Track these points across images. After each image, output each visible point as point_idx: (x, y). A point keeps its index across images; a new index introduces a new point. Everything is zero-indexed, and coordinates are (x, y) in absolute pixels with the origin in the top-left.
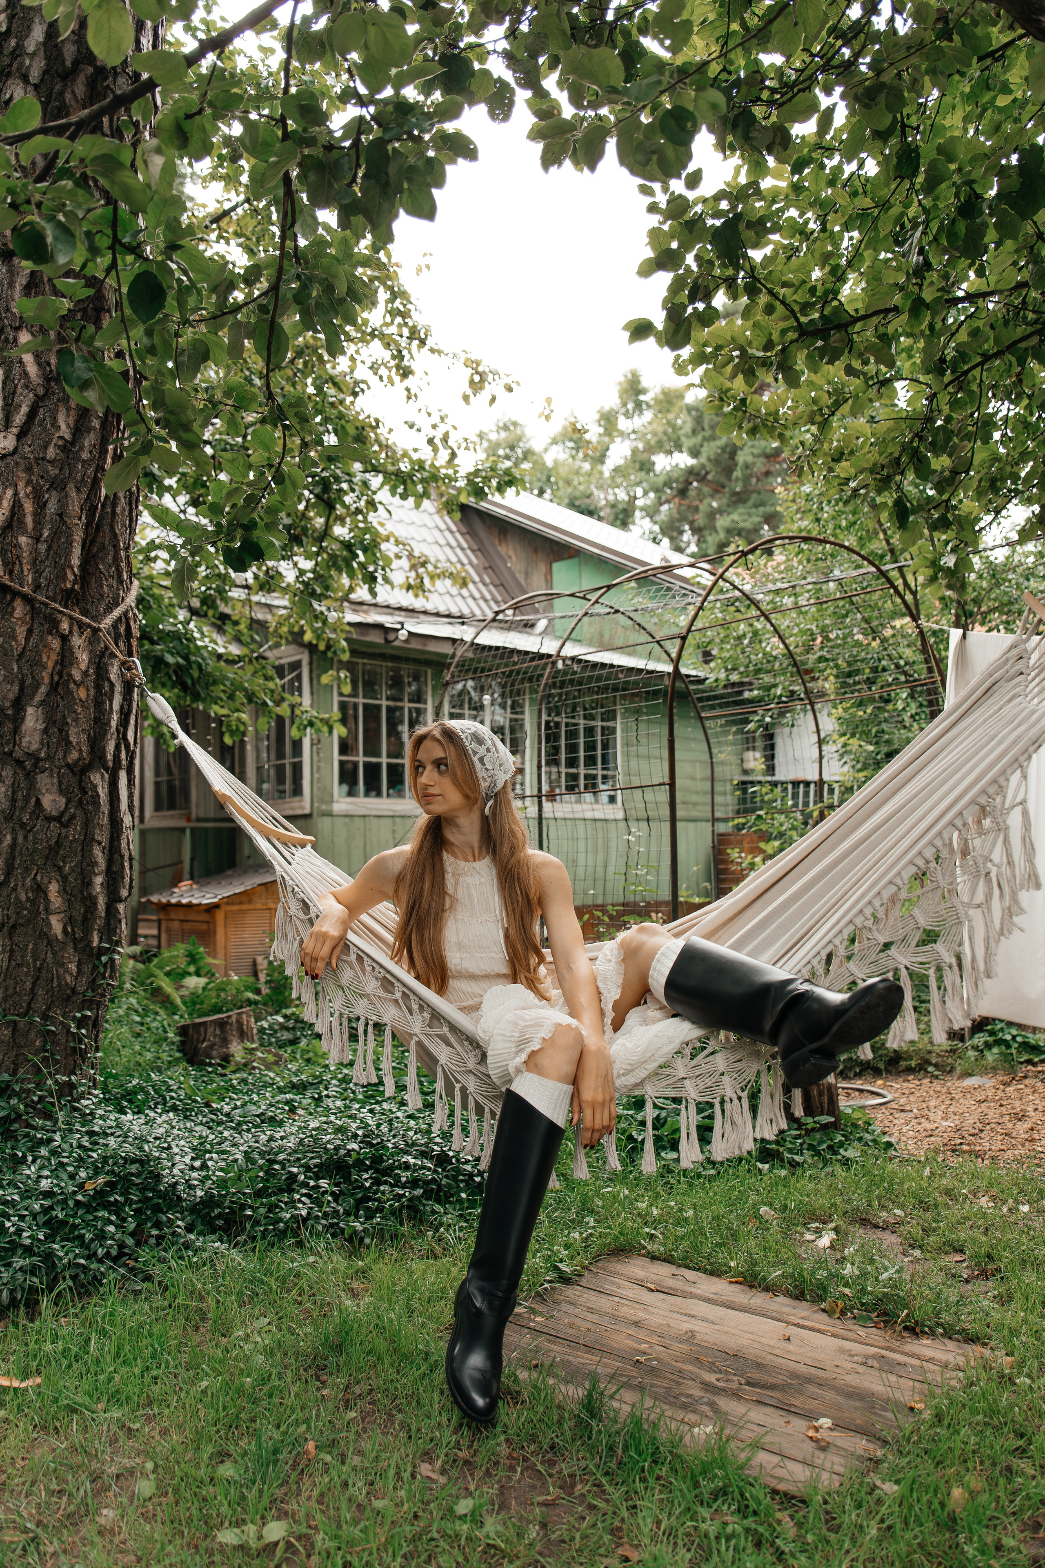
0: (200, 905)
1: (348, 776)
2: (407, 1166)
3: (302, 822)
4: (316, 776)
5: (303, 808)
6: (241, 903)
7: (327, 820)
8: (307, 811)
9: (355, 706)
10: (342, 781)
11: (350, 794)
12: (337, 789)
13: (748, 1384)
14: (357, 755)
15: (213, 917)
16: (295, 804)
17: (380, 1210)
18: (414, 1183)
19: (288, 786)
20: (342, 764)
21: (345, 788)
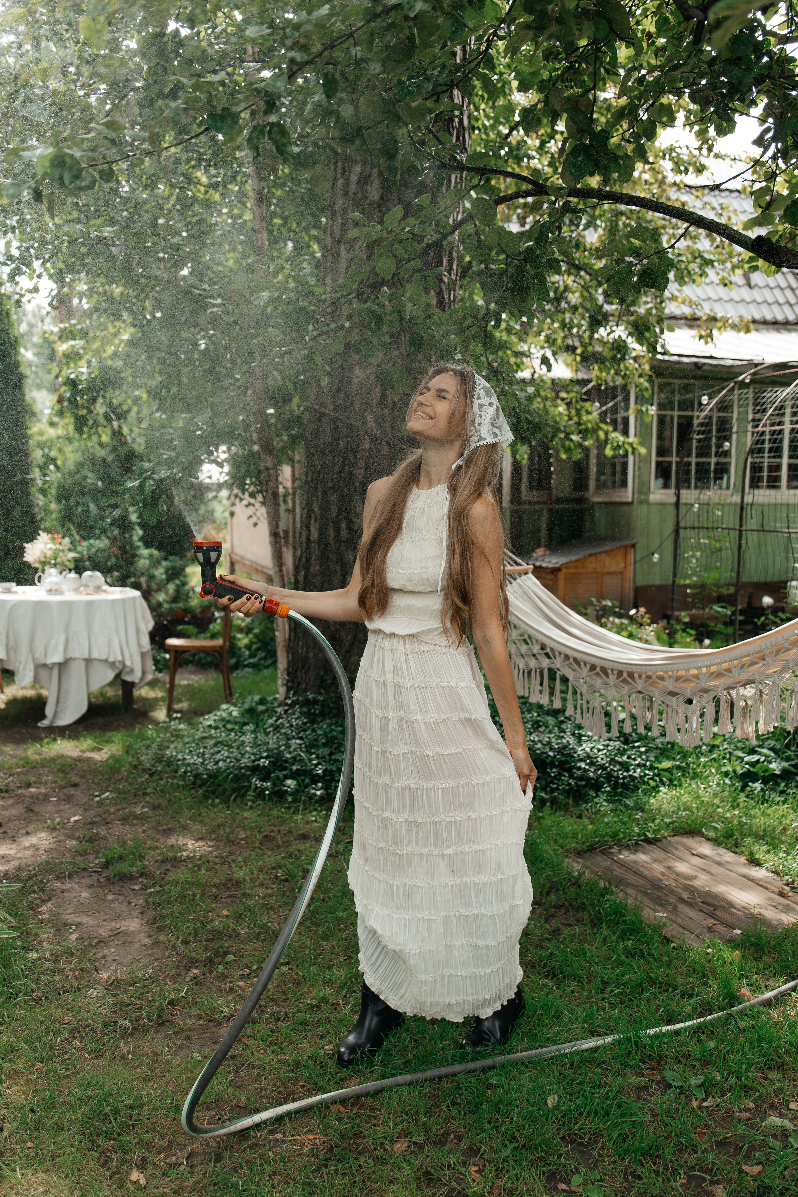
0: (546, 568)
1: (663, 471)
2: (579, 768)
3: (626, 508)
4: (637, 473)
5: (627, 497)
6: (576, 568)
7: (644, 507)
8: (630, 499)
9: (672, 417)
10: (657, 477)
11: (666, 486)
12: (655, 484)
13: (703, 902)
14: (671, 456)
15: (556, 576)
16: (622, 494)
17: (557, 789)
18: (581, 778)
19: (617, 478)
20: (658, 464)
21: (661, 481)
